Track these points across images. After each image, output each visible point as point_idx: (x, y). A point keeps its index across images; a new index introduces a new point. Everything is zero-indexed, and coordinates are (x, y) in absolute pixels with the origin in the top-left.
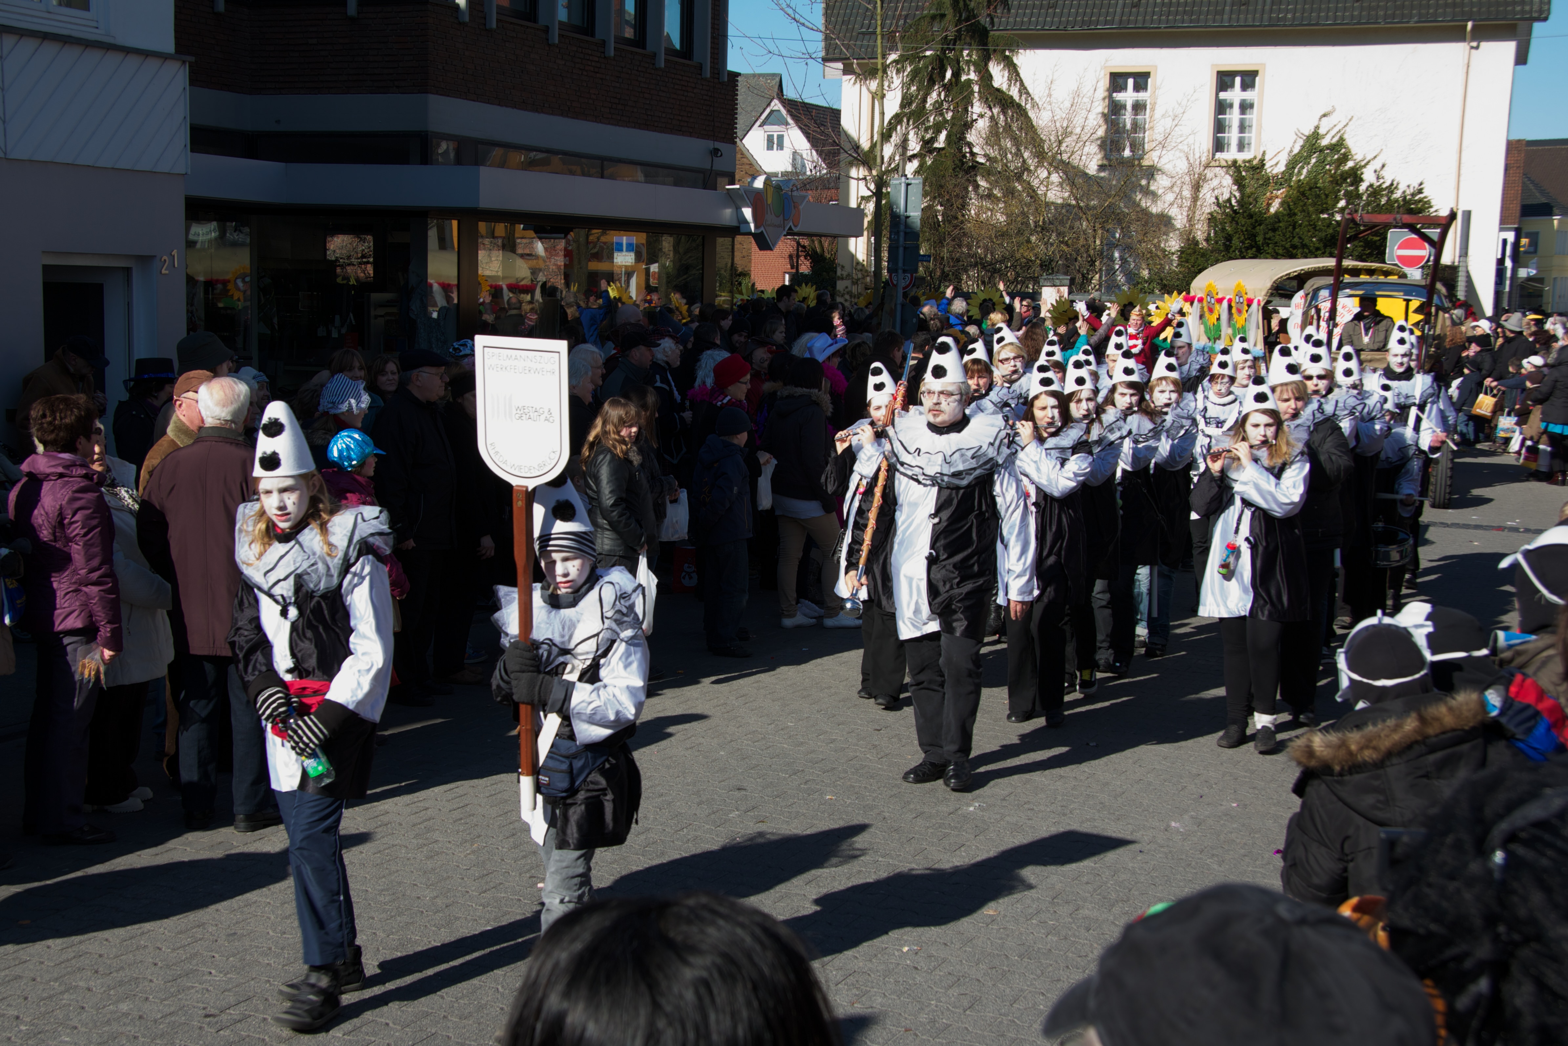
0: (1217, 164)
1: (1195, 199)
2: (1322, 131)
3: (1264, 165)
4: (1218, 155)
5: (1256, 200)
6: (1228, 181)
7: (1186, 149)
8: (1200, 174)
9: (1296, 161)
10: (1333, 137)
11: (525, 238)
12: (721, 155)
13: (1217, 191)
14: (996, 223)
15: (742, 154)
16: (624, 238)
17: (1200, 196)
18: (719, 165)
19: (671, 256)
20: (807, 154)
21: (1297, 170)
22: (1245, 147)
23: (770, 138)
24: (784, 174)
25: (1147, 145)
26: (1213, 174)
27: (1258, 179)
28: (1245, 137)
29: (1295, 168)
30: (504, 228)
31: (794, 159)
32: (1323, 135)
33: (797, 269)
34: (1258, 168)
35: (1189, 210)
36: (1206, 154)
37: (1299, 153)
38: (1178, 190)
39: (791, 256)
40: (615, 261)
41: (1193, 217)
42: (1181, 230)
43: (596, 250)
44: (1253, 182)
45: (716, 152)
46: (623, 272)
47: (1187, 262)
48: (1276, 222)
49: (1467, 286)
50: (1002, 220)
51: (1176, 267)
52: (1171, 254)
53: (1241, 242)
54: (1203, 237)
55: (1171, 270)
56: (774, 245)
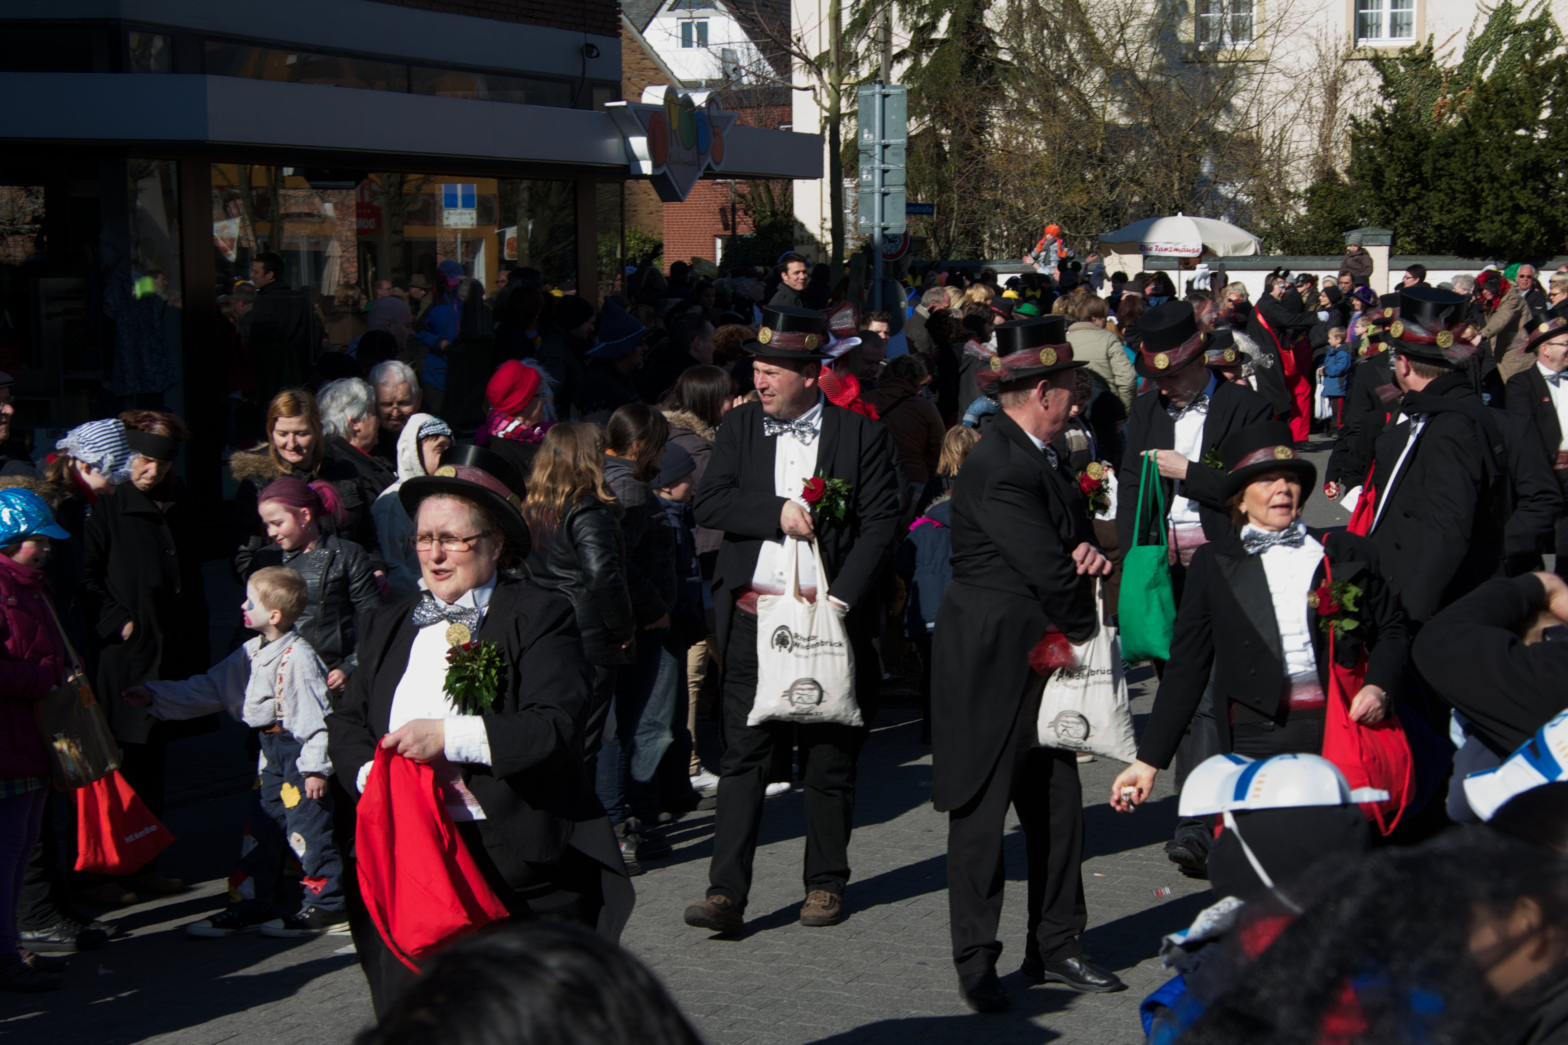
0: (1361, 55)
1: (1331, 109)
2: (1515, 3)
3: (1432, 55)
4: (1362, 42)
5: (1419, 110)
6: (1374, 83)
7: (1314, 33)
8: (1336, 71)
9: (1479, 49)
10: (1533, 11)
11: (295, 189)
12: (598, 55)
13: (1362, 98)
14: (1032, 153)
15: (642, 54)
16: (459, 186)
17: (1339, 105)
18: (596, 70)
19: (532, 213)
20: (742, 53)
21: (1480, 62)
22: (1401, 29)
23: (686, 28)
24: (711, 84)
25: (1255, 28)
26: (1355, 72)
27: (1423, 77)
28: (1401, 13)
29: (1478, 59)
30: (260, 174)
31: (723, 60)
32: (1518, 8)
33: (734, 229)
34: (1423, 60)
35: (1323, 126)
36: (1344, 41)
37: (1483, 36)
38: (1303, 96)
39: (723, 211)
40: (446, 222)
41: (1328, 136)
42: (1311, 158)
43: (413, 208)
44: (1415, 83)
45: (589, 50)
46: (459, 240)
47: (1322, 208)
48: (1451, 144)
50: (1041, 148)
51: (1305, 215)
52: (1297, 195)
53: (1398, 176)
54: (1344, 167)
55: (1297, 218)
56: (685, 192)
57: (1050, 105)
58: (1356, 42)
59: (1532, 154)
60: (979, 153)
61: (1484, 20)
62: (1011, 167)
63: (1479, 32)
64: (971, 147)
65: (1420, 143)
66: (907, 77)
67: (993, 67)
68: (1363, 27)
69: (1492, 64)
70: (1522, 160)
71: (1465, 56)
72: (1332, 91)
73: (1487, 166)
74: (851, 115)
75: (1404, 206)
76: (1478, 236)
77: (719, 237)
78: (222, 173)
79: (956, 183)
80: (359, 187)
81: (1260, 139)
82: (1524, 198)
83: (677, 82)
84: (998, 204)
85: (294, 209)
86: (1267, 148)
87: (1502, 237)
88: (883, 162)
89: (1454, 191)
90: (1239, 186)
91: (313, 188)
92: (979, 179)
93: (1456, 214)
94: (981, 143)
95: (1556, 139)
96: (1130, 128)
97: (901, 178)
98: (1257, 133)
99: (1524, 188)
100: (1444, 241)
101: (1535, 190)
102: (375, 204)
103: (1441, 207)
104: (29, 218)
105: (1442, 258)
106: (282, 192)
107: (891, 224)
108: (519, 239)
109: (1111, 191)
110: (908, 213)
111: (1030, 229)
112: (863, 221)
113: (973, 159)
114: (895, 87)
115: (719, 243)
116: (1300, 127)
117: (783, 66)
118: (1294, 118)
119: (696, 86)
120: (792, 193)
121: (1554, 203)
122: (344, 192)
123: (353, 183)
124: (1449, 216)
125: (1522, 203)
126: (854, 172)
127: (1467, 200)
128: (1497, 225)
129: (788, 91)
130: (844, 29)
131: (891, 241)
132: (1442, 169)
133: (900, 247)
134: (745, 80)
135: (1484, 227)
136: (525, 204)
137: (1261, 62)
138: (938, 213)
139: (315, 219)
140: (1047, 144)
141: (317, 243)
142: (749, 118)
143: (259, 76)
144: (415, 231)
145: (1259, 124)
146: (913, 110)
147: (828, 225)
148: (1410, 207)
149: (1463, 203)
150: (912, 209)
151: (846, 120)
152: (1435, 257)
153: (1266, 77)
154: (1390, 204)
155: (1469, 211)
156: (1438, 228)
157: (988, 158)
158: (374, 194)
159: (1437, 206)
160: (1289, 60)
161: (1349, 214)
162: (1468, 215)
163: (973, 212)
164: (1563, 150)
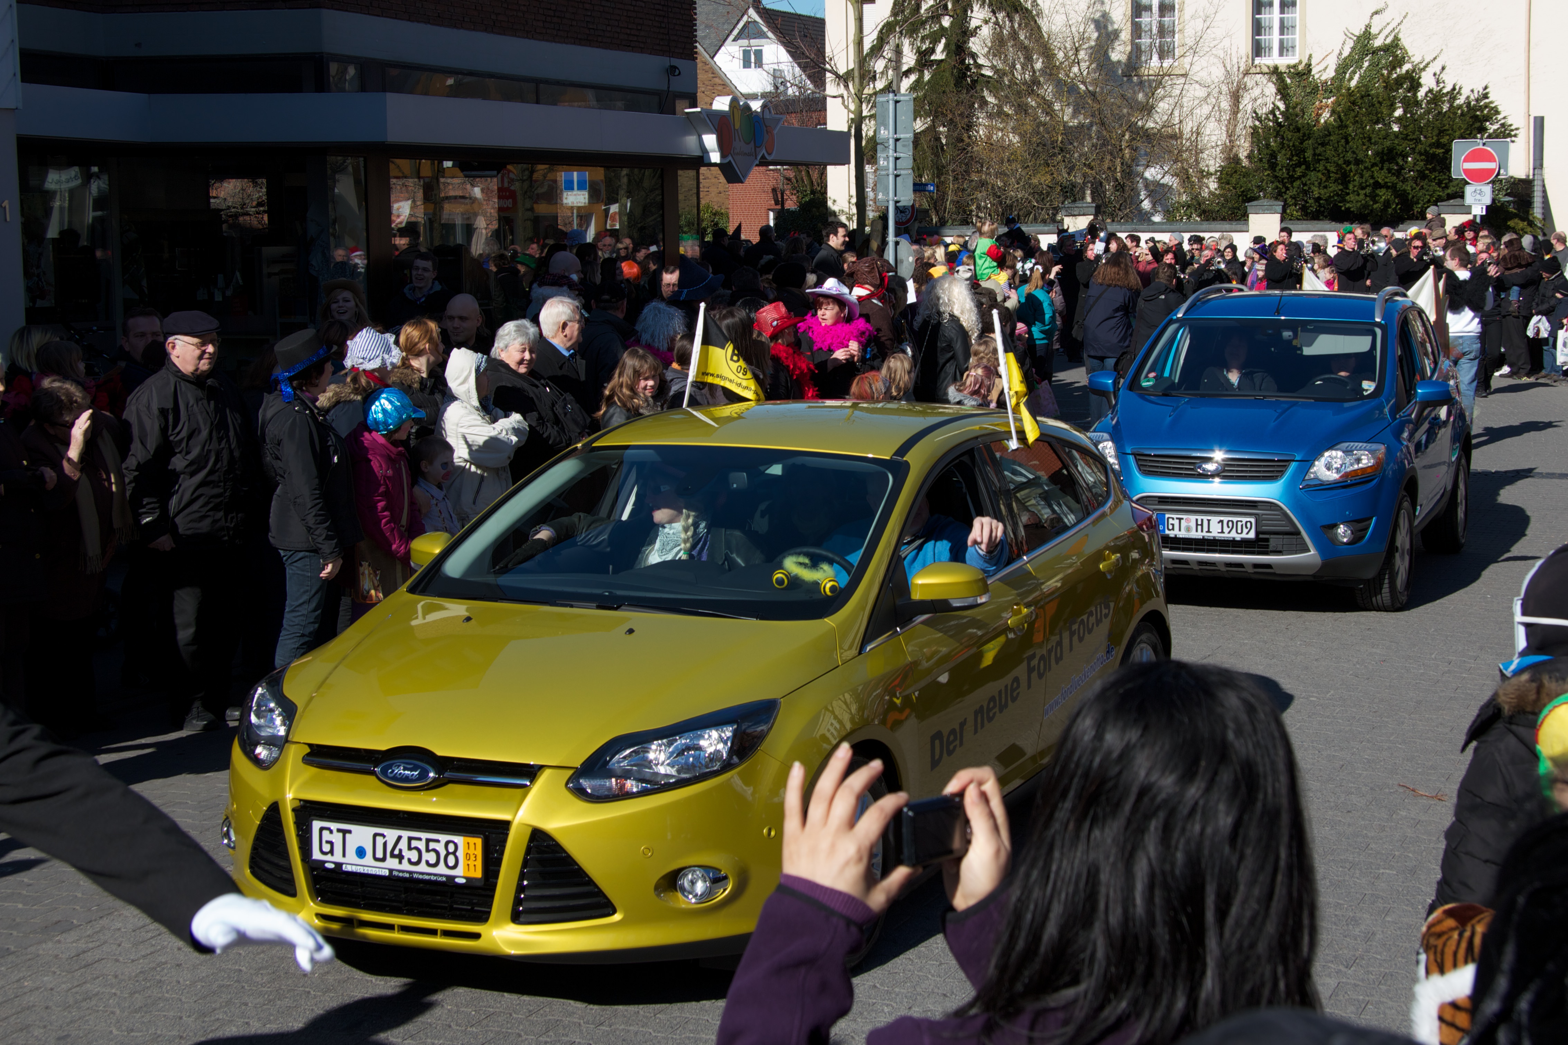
0: (1258, 70)
1: (1235, 110)
2: (1374, 31)
3: (1311, 70)
4: (1258, 61)
5: (1302, 110)
6: (1271, 89)
7: (1221, 54)
8: (1239, 82)
9: (1347, 65)
10: (1387, 37)
11: (453, 177)
12: (680, 74)
13: (1259, 101)
14: (1009, 145)
15: (713, 73)
16: (575, 174)
17: (1241, 108)
18: (677, 85)
19: (629, 194)
20: (788, 71)
21: (1347, 76)
22: (1288, 50)
23: (746, 54)
24: (764, 95)
25: (1176, 51)
26: (1253, 83)
27: (1304, 87)
28: (1288, 39)
29: (1345, 73)
30: (426, 166)
31: (775, 77)
32: (1375, 35)
33: (783, 204)
34: (1304, 74)
35: (1229, 123)
36: (1244, 60)
37: (1349, 56)
38: (1214, 100)
39: (774, 190)
40: (565, 201)
41: (1234, 131)
42: (1221, 147)
43: (541, 191)
44: (1299, 91)
45: (672, 70)
46: (575, 215)
47: (1228, 184)
48: (1326, 136)
49: (1543, 202)
50: (1015, 141)
51: (1216, 189)
52: (1209, 174)
53: (1288, 159)
54: (1245, 154)
55: (1210, 193)
56: (745, 176)
57: (1022, 109)
58: (1253, 60)
59: (1388, 143)
60: (968, 145)
61: (1350, 44)
62: (993, 155)
63: (1346, 53)
64: (962, 141)
65: (1304, 135)
66: (913, 88)
67: (980, 81)
68: (1258, 49)
69: (1357, 77)
70: (1380, 148)
71: (1336, 71)
72: (1236, 97)
73: (1354, 152)
74: (872, 117)
75: (1292, 183)
76: (1348, 205)
77: (772, 210)
78: (398, 167)
79: (951, 168)
80: (500, 175)
81: (1181, 132)
82: (1381, 176)
83: (739, 95)
84: (983, 184)
85: (452, 193)
86: (1187, 140)
87: (1365, 206)
88: (896, 152)
89: (1329, 171)
91: (466, 176)
92: (968, 165)
93: (1331, 189)
94: (969, 137)
95: (1405, 132)
97: (909, 163)
98: (1179, 128)
99: (1382, 169)
100: (1322, 209)
101: (1389, 170)
102: (512, 188)
103: (1320, 184)
104: (255, 203)
105: (1321, 222)
106: (442, 180)
107: (902, 199)
108: (620, 213)
110: (915, 191)
112: (880, 196)
113: (964, 149)
114: (904, 95)
115: (771, 215)
116: (1212, 124)
117: (819, 80)
118: (1207, 118)
119: (754, 97)
120: (826, 176)
121: (1405, 180)
122: (489, 179)
123: (495, 173)
124: (1325, 190)
125: (1380, 180)
126: (873, 160)
127: (1339, 178)
128: (1362, 197)
129: (824, 98)
130: (865, 53)
131: (901, 212)
132: (1320, 155)
133: (908, 217)
134: (790, 91)
135: (1352, 199)
136: (625, 187)
137: (1182, 75)
139: (467, 201)
140: (1020, 138)
141: (468, 219)
142: (794, 121)
143: (426, 93)
144: (542, 209)
145: (1181, 122)
146: (916, 115)
147: (854, 200)
148: (1297, 183)
149: (1336, 181)
150: (918, 187)
151: (867, 121)
152: (1316, 222)
153: (1186, 87)
154: (1282, 181)
155: (1340, 187)
156: (1318, 200)
157: (975, 149)
158: (512, 181)
159: (1316, 183)
160: (1202, 75)
161: (1249, 189)
162: (1340, 190)
163: (963, 190)
164: (1411, 140)
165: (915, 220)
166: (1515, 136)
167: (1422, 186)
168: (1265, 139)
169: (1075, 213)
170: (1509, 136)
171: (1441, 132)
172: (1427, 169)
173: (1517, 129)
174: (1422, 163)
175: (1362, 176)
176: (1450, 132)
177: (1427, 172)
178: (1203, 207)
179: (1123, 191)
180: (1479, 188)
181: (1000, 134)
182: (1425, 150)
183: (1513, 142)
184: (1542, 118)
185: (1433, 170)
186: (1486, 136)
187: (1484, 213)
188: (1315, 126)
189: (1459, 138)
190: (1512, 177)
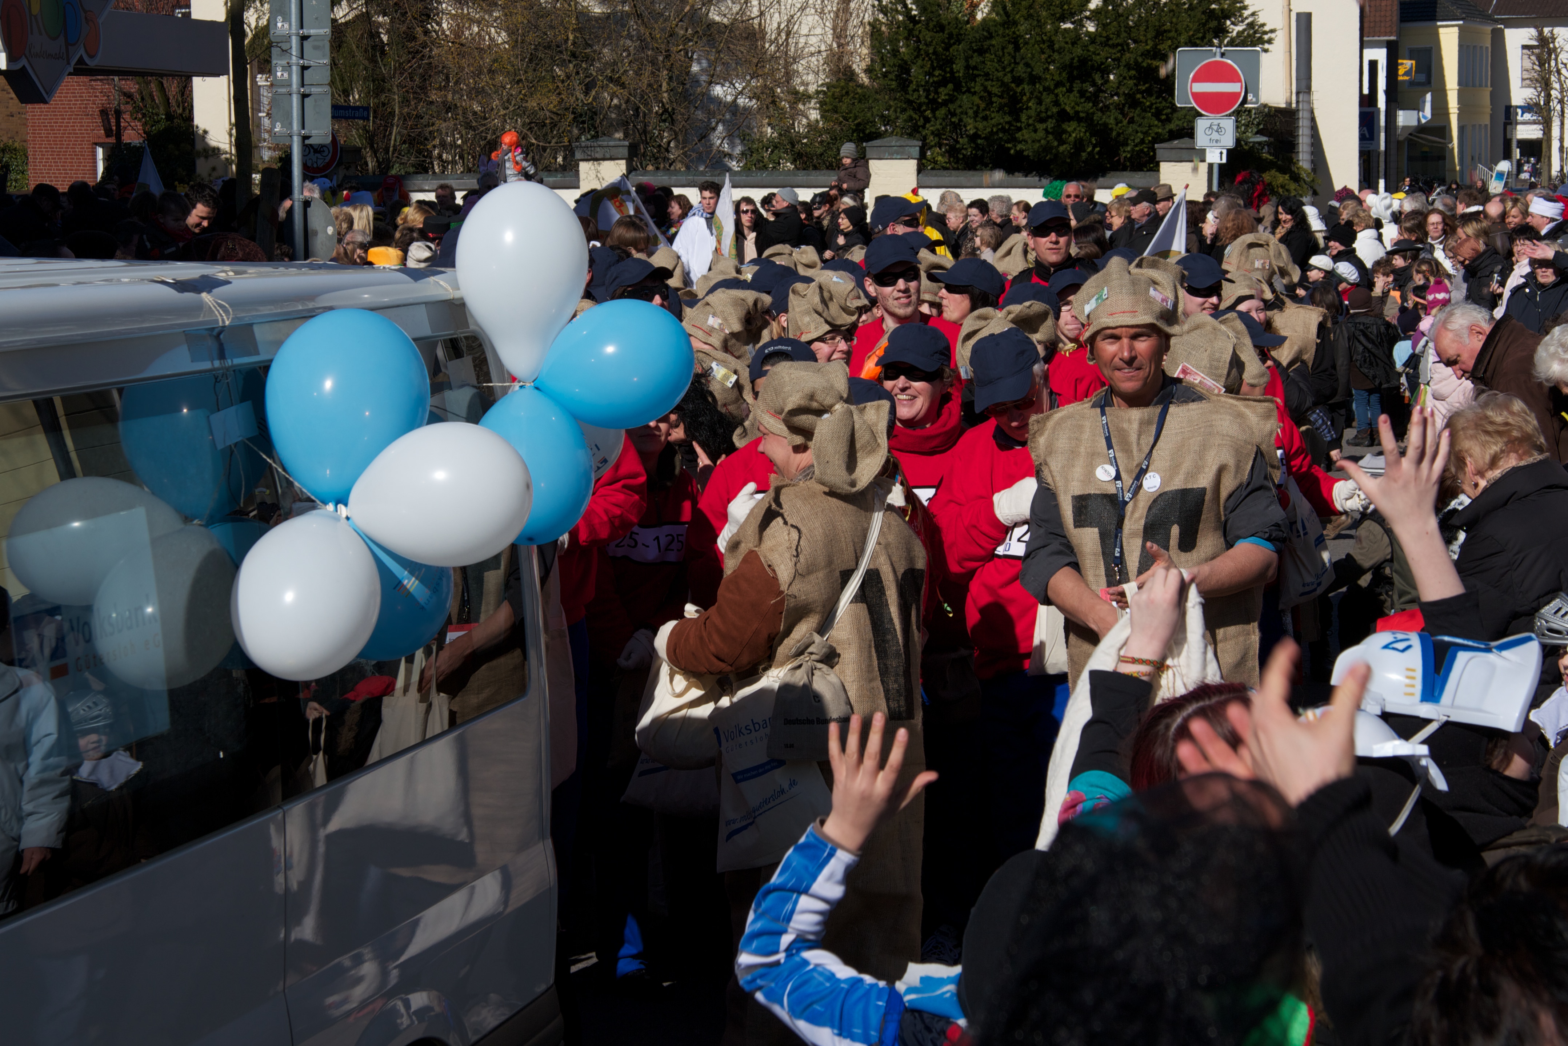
33: (119, 136)
35: (837, 16)
39: (104, 113)
41: (844, 29)
42: (824, 54)
47: (836, 112)
48: (986, 38)
49: (1312, 145)
50: (500, 41)
51: (817, 121)
52: (806, 97)
53: (927, 73)
54: (863, 65)
55: (809, 125)
56: (50, 92)
59: (1078, 51)
60: (424, 45)
64: (414, 38)
65: (951, 36)
70: (1067, 58)
73: (1027, 65)
75: (933, 111)
76: (1020, 147)
77: (101, 145)
79: (397, 81)
81: (763, 32)
82: (1069, 103)
84: (449, 108)
86: (772, 43)
87: (1047, 149)
88: (302, 57)
89: (990, 93)
90: (739, 87)
92: (424, 78)
93: (993, 122)
94: (426, 32)
96: (608, 16)
97: (325, 74)
98: (760, 24)
99: (1070, 90)
100: (980, 153)
101: (1082, 93)
103: (976, 113)
107: (314, 132)
109: (587, 93)
110: (336, 118)
111: (489, 137)
112: (279, 126)
113: (418, 52)
115: (100, 152)
116: (810, 18)
118: (802, 9)
120: (191, 91)
121: (1106, 109)
124: (985, 123)
125: (1068, 109)
126: (265, 67)
127: (1006, 105)
128: (1041, 134)
131: (313, 152)
132: (975, 68)
133: (328, 159)
135: (1026, 137)
138: (374, 117)
140: (509, 35)
145: (762, 14)
148: (941, 112)
149: (1001, 108)
150: (341, 112)
152: (971, 173)
154: (918, 109)
155: (1008, 118)
156: (974, 138)
157: (435, 51)
159: (971, 112)
161: (868, 122)
162: (1006, 123)
163: (419, 117)
164: (1114, 46)
165: (339, 165)
166: (1270, 41)
167: (1133, 117)
168: (890, 41)
169: (598, 156)
170: (1261, 41)
171: (1160, 34)
172: (1139, 92)
173: (1272, 31)
174: (1131, 83)
175: (1040, 103)
176: (1172, 34)
177: (1139, 96)
178: (798, 147)
179: (673, 122)
180: (1216, 122)
181: (476, 29)
182: (1136, 62)
183: (1266, 51)
184: (1309, 15)
185: (1149, 92)
186: (1226, 42)
187: (1224, 161)
188: (968, 22)
189: (1186, 45)
190: (1265, 106)
